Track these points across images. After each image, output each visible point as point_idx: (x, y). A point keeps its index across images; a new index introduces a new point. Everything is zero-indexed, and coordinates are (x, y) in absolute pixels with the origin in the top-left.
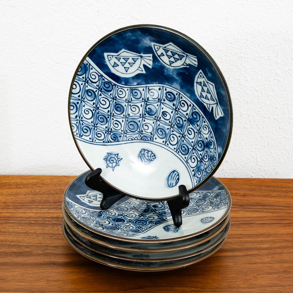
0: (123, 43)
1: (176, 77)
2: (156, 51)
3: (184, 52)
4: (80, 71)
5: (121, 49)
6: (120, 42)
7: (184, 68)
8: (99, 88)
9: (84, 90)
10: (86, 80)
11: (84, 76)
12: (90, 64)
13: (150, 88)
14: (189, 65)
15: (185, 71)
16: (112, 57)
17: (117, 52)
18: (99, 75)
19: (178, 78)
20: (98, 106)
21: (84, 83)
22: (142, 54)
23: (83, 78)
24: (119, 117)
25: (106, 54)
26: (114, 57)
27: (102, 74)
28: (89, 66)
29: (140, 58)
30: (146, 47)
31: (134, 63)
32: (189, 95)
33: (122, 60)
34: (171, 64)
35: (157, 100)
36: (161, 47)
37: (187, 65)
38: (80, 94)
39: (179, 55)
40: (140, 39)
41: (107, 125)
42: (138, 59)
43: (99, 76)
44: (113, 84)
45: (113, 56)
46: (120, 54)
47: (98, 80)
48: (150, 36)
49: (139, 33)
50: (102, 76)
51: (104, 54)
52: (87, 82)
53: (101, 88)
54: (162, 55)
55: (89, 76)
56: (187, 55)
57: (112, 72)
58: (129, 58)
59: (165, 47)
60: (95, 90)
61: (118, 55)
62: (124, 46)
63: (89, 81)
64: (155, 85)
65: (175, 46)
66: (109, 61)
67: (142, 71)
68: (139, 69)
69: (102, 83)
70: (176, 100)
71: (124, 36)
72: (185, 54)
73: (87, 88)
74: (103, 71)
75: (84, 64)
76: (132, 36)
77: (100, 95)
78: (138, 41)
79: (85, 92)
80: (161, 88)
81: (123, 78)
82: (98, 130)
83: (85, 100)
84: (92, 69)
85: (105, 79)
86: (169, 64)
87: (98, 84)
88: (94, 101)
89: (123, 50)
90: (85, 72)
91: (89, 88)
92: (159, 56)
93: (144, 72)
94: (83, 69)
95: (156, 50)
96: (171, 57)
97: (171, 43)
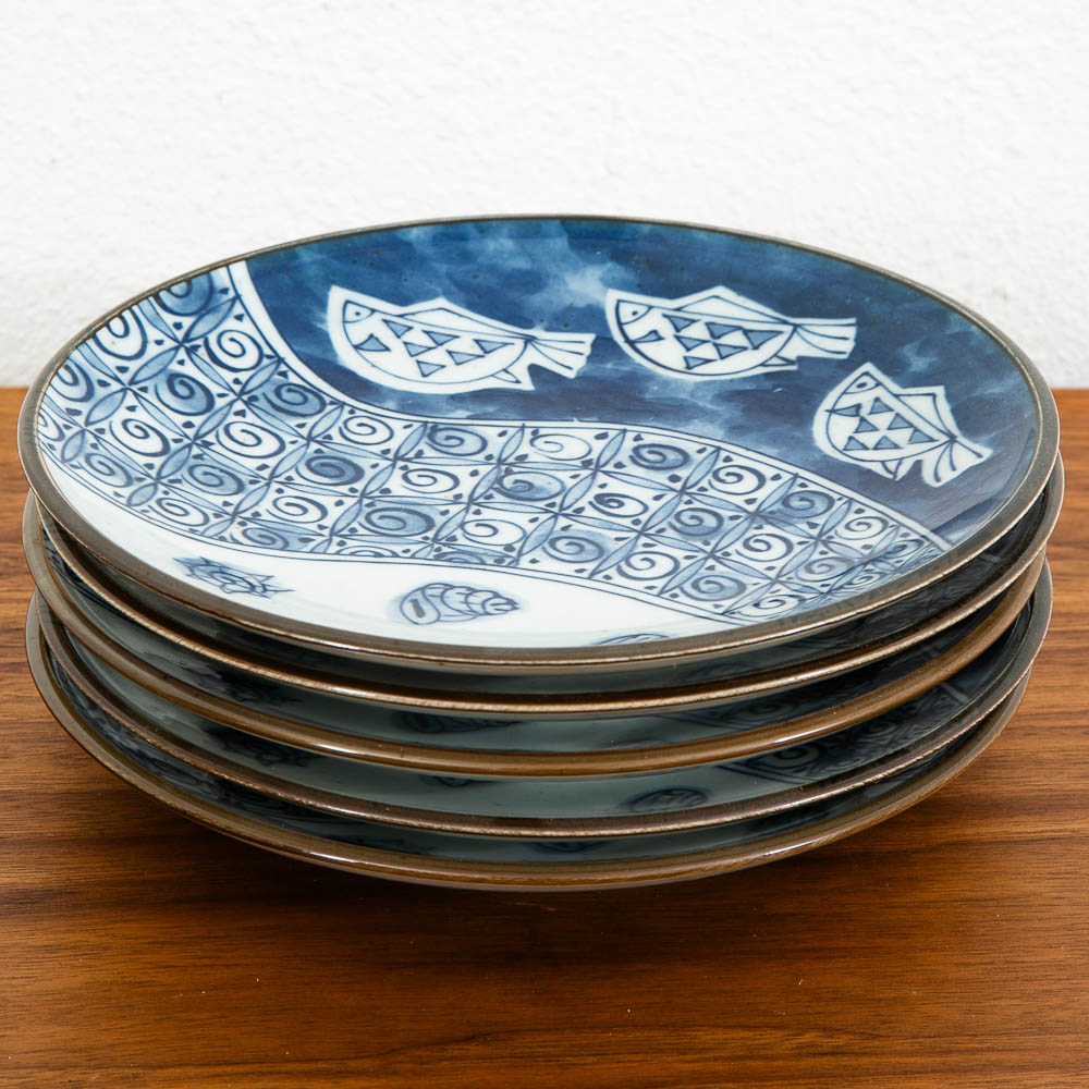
0: (449, 276)
1: (709, 406)
2: (620, 325)
3: (787, 315)
4: (177, 296)
5: (429, 295)
6: (435, 265)
7: (767, 375)
8: (242, 392)
9: (161, 367)
10: (187, 338)
11: (187, 322)
12: (238, 297)
13: (542, 432)
14: (801, 360)
15: (768, 385)
16: (365, 312)
17: (403, 301)
18: (267, 351)
19: (718, 406)
20: (210, 438)
21: (169, 344)
22: (536, 332)
23: (178, 326)
24: (318, 491)
25: (337, 295)
26: (377, 316)
27: (282, 355)
28: (233, 301)
29: (520, 343)
30: (571, 308)
31: (482, 356)
32: (774, 452)
33: (417, 337)
34: (689, 367)
35: (578, 463)
36: (652, 311)
37: (789, 362)
38: (133, 366)
39: (746, 332)
40: (552, 269)
41: (234, 500)
42: (505, 344)
43: (261, 355)
44: (328, 399)
45: (373, 311)
46: (413, 314)
47: (253, 368)
48: (610, 265)
49: (560, 244)
50: (281, 360)
51: (329, 289)
52: (191, 351)
53: (254, 393)
54: (653, 337)
55: (212, 338)
56: (796, 327)
57: (341, 364)
58: (456, 337)
59: (679, 309)
60: (215, 389)
61: (401, 316)
62: (454, 289)
63: (202, 352)
64: (576, 423)
65: (741, 300)
66: (345, 322)
67: (518, 382)
68: (504, 375)
69: (267, 381)
70: (693, 467)
71: (471, 246)
72: (785, 323)
73: (175, 367)
74: (296, 348)
75: (211, 281)
76: (513, 255)
77: (241, 413)
78: (533, 281)
79: (160, 372)
80: (612, 434)
81: (394, 391)
82: (172, 495)
83: (150, 396)
84: (239, 318)
85: (290, 374)
86: (681, 365)
87: (243, 377)
88: (197, 420)
89: (441, 302)
90: (200, 314)
91: (189, 369)
92: (632, 343)
93: (527, 385)
94: (192, 296)
95: (623, 320)
96: (704, 342)
97: (720, 290)
